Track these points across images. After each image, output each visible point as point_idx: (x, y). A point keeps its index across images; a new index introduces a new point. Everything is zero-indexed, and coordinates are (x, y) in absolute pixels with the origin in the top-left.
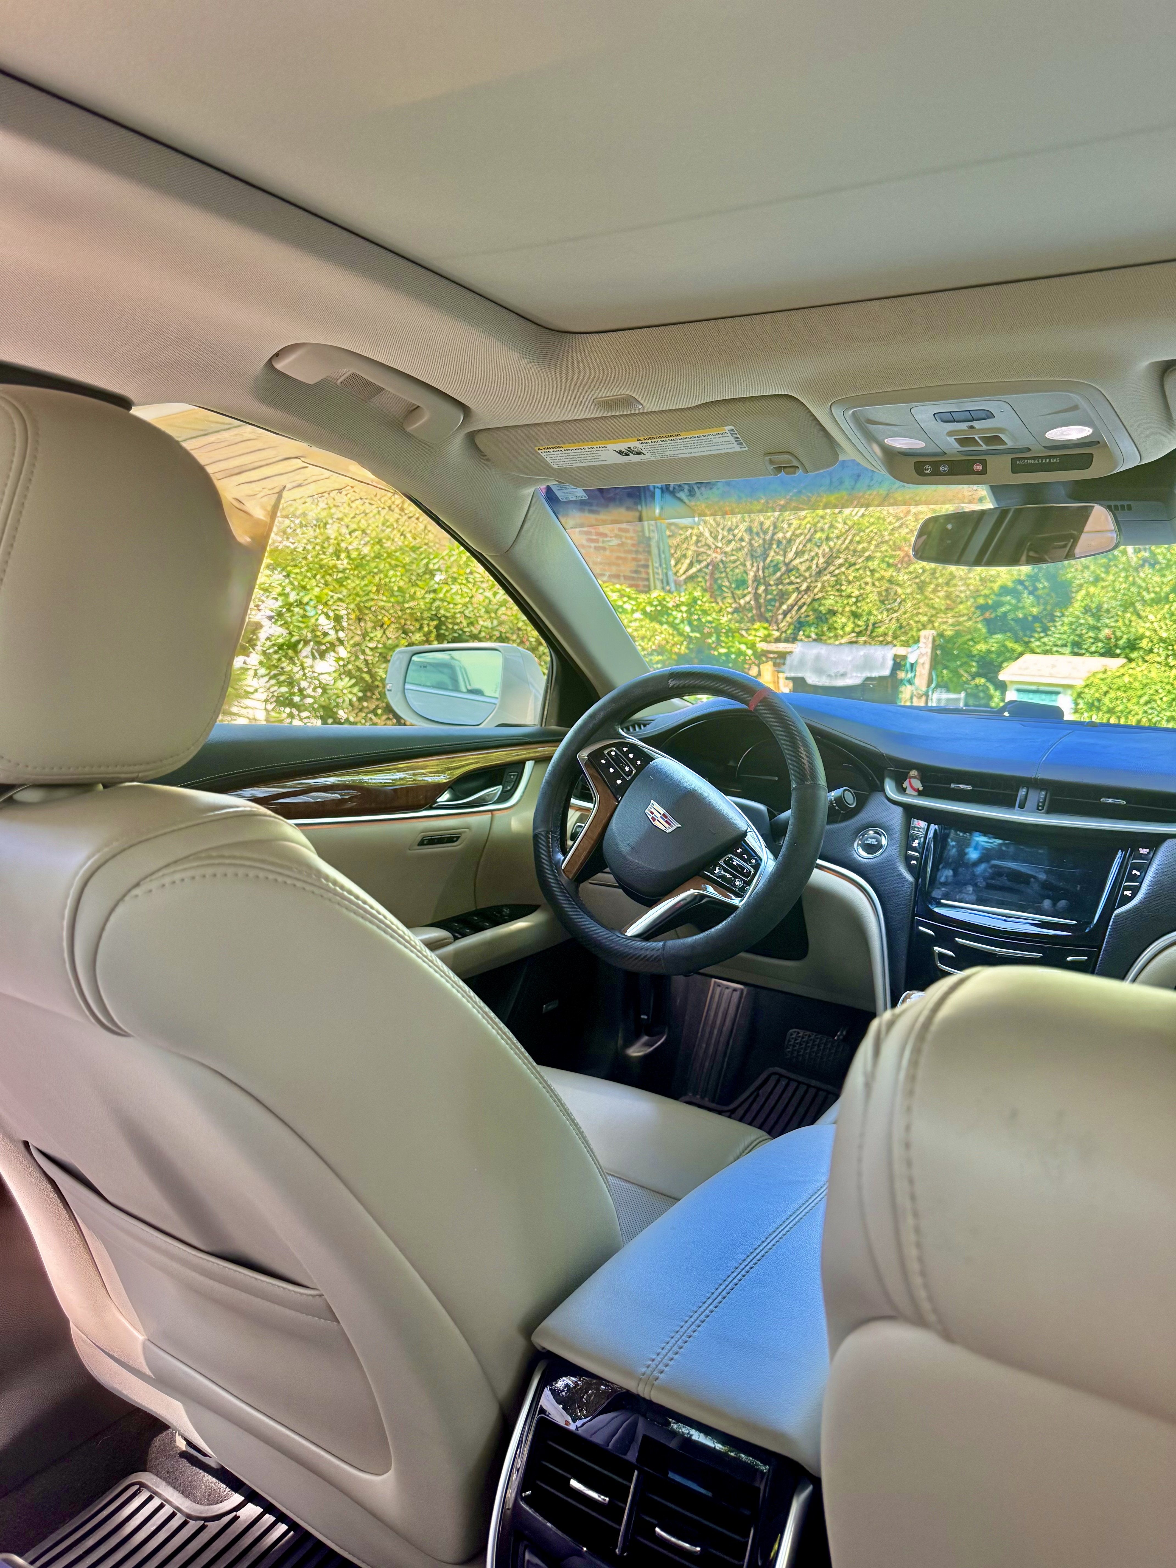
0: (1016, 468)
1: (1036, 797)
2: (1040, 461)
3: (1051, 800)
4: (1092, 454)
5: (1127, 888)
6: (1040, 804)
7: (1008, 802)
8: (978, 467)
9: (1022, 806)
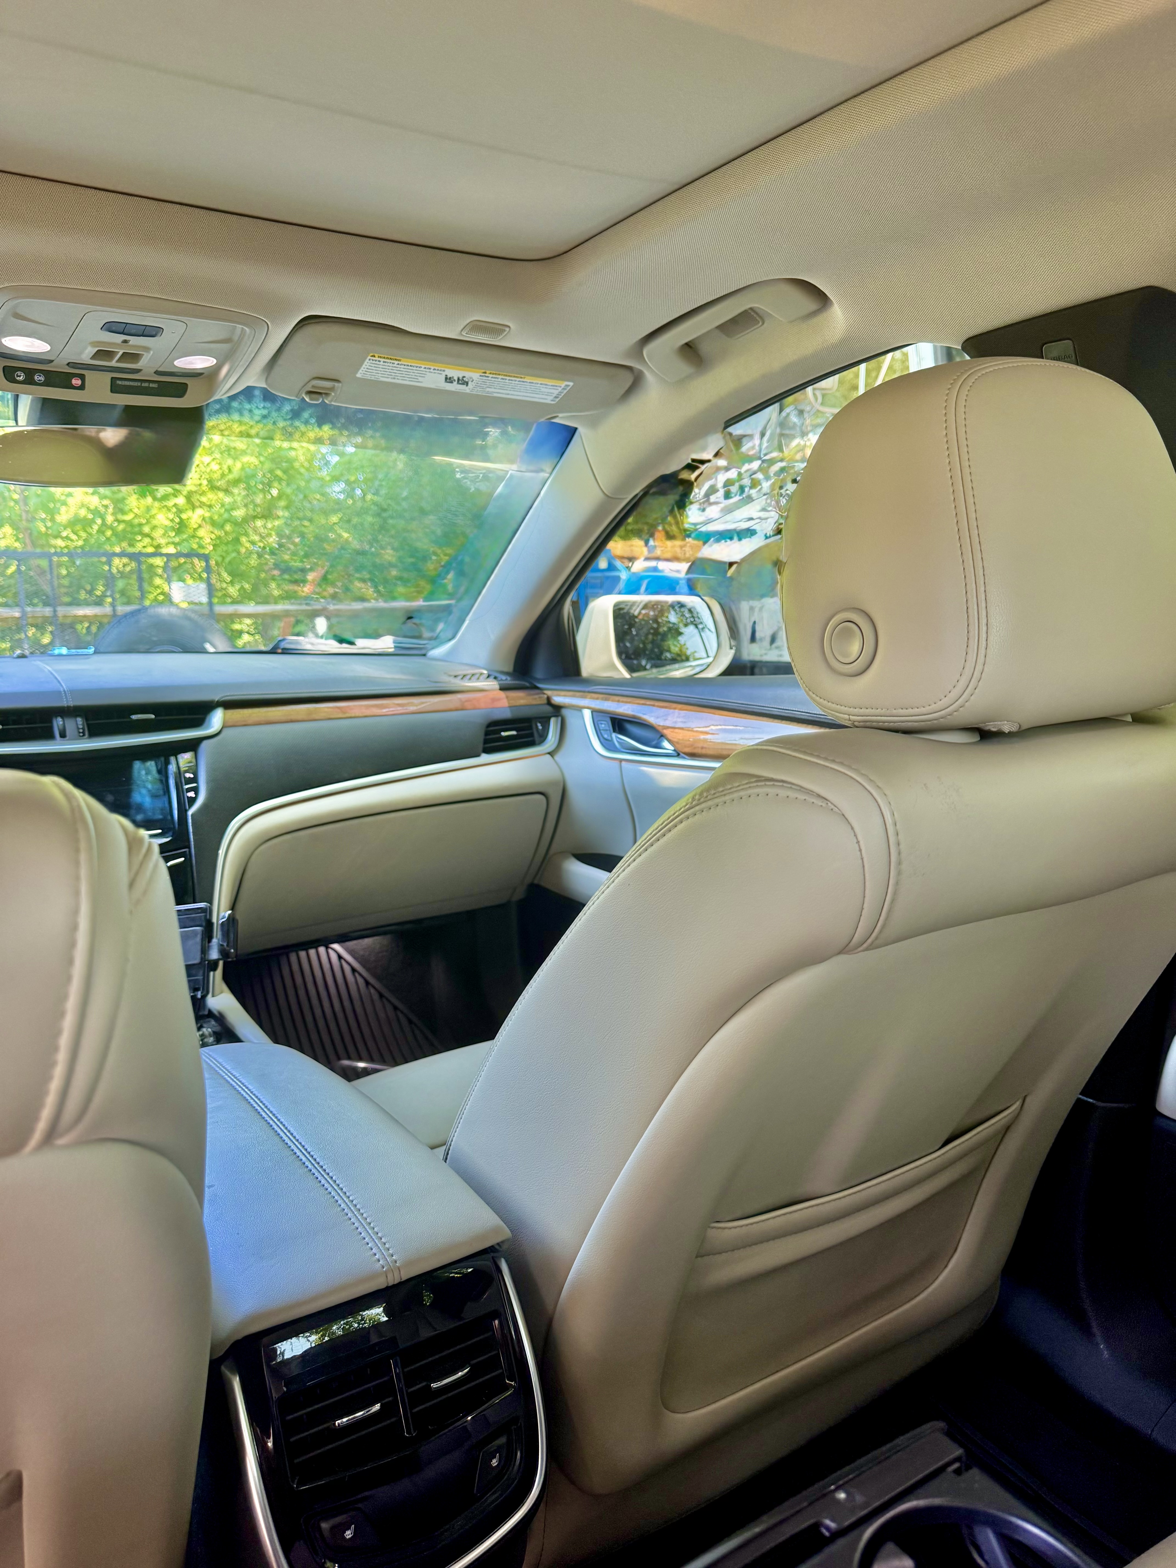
0: (115, 388)
1: (74, 725)
2: (139, 384)
3: (88, 725)
4: (186, 385)
5: (189, 790)
6: (81, 731)
7: (47, 735)
8: (76, 382)
9: (63, 735)
